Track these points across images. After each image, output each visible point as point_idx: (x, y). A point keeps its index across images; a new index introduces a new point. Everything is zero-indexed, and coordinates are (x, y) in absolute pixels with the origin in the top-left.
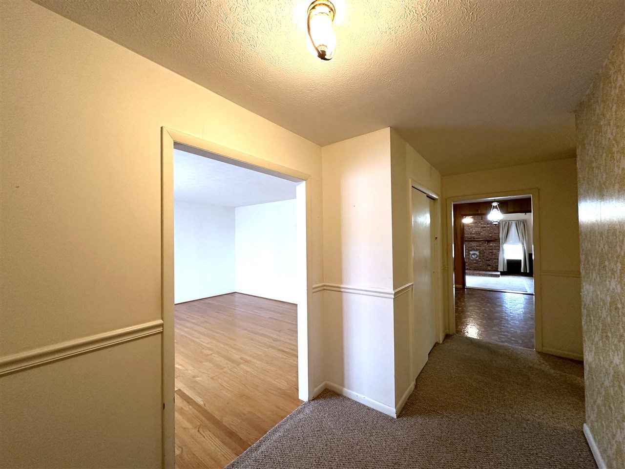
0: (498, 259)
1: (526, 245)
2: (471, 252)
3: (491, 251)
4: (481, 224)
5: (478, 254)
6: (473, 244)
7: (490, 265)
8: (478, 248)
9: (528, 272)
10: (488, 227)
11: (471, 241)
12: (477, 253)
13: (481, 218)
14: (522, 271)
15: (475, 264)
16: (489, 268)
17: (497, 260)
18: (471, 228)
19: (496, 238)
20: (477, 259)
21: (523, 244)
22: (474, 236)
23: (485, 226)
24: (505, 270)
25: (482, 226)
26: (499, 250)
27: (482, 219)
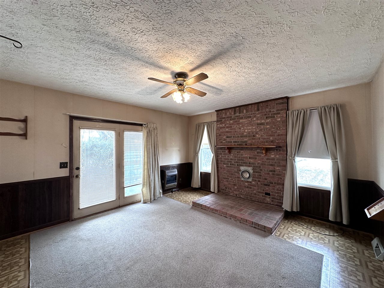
0: (283, 184)
1: (342, 163)
2: (242, 168)
3: (271, 168)
4: (257, 119)
5: (251, 171)
6: (246, 154)
7: (269, 194)
8: (252, 161)
9: (345, 222)
10: (267, 124)
11: (242, 149)
12: (250, 169)
13: (256, 109)
14: (331, 218)
15: (247, 189)
16: (268, 200)
17: (281, 186)
18: (243, 126)
19: (281, 145)
20: (250, 180)
21: (334, 158)
22: (246, 139)
23: (263, 121)
24: (295, 210)
25: (259, 122)
26: (285, 166)
27: (258, 110)
